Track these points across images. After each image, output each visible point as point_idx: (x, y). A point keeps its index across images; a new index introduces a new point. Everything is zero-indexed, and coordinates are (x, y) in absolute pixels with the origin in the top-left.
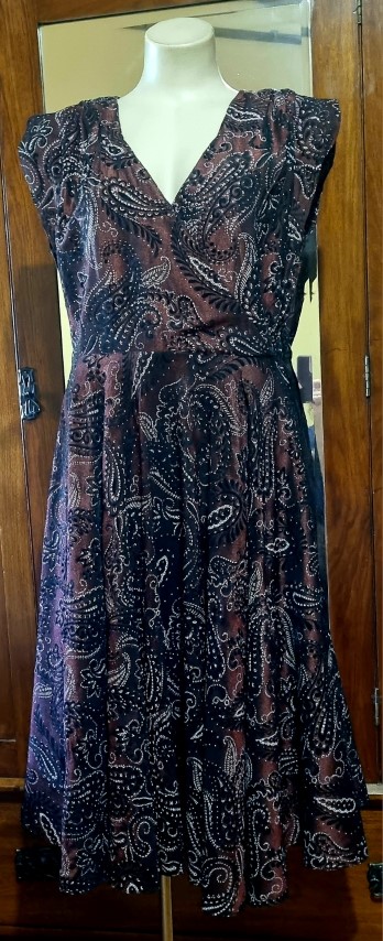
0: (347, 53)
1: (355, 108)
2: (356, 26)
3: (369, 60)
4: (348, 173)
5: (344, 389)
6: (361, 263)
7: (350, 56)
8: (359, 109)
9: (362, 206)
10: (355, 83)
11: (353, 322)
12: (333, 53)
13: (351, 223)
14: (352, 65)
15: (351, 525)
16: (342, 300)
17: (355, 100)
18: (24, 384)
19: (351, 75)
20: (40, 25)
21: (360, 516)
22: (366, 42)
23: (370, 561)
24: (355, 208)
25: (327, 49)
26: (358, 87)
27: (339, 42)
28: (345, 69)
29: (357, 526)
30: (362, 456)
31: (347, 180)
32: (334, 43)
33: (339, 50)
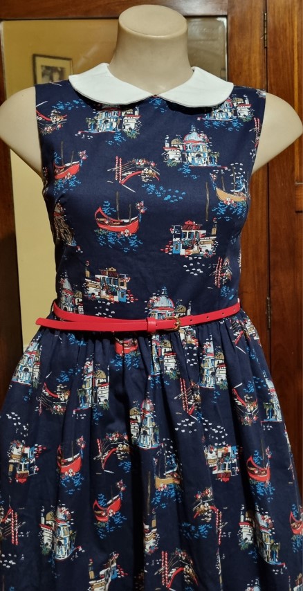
0: (255, 69)
2: (262, 48)
3: (272, 76)
6: (265, 228)
7: (258, 70)
9: (266, 184)
11: (258, 271)
12: (245, 67)
22: (271, 61)
24: (260, 185)
25: (240, 63)
27: (249, 59)
28: (253, 80)
32: (246, 59)
33: (250, 65)
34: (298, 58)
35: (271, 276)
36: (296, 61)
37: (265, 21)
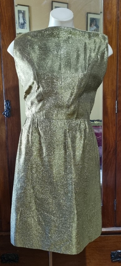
1: (116, 23)
5: (109, 111)
6: (116, 72)
7: (115, 7)
8: (117, 24)
10: (116, 15)
11: (113, 90)
12: (110, 5)
14: (115, 10)
15: (110, 152)
16: (110, 83)
17: (116, 21)
18: (6, 105)
19: (115, 13)
21: (112, 149)
23: (115, 163)
26: (117, 17)
27: (112, 2)
29: (111, 152)
30: (114, 131)
32: (110, 2)
33: (112, 4)
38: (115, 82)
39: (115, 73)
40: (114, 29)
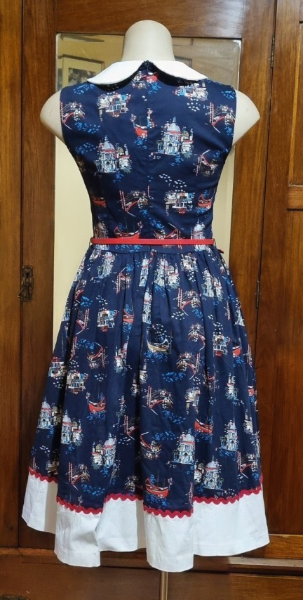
0: (262, 85)
1: (264, 120)
2: (269, 67)
3: (275, 92)
4: (256, 161)
7: (264, 86)
8: (267, 122)
9: (263, 181)
10: (265, 104)
11: (252, 257)
12: (254, 83)
13: (255, 194)
14: (264, 93)
16: (246, 242)
19: (263, 99)
20: (57, 33)
22: (275, 79)
24: (258, 185)
25: (250, 80)
26: (267, 107)
27: (258, 76)
28: (260, 94)
31: (255, 167)
32: (255, 76)
33: (257, 82)
34: (299, 77)
35: (263, 263)
36: (297, 80)
37: (273, 45)
38: (257, 240)
39: (257, 223)
40: (259, 132)
